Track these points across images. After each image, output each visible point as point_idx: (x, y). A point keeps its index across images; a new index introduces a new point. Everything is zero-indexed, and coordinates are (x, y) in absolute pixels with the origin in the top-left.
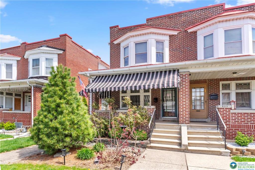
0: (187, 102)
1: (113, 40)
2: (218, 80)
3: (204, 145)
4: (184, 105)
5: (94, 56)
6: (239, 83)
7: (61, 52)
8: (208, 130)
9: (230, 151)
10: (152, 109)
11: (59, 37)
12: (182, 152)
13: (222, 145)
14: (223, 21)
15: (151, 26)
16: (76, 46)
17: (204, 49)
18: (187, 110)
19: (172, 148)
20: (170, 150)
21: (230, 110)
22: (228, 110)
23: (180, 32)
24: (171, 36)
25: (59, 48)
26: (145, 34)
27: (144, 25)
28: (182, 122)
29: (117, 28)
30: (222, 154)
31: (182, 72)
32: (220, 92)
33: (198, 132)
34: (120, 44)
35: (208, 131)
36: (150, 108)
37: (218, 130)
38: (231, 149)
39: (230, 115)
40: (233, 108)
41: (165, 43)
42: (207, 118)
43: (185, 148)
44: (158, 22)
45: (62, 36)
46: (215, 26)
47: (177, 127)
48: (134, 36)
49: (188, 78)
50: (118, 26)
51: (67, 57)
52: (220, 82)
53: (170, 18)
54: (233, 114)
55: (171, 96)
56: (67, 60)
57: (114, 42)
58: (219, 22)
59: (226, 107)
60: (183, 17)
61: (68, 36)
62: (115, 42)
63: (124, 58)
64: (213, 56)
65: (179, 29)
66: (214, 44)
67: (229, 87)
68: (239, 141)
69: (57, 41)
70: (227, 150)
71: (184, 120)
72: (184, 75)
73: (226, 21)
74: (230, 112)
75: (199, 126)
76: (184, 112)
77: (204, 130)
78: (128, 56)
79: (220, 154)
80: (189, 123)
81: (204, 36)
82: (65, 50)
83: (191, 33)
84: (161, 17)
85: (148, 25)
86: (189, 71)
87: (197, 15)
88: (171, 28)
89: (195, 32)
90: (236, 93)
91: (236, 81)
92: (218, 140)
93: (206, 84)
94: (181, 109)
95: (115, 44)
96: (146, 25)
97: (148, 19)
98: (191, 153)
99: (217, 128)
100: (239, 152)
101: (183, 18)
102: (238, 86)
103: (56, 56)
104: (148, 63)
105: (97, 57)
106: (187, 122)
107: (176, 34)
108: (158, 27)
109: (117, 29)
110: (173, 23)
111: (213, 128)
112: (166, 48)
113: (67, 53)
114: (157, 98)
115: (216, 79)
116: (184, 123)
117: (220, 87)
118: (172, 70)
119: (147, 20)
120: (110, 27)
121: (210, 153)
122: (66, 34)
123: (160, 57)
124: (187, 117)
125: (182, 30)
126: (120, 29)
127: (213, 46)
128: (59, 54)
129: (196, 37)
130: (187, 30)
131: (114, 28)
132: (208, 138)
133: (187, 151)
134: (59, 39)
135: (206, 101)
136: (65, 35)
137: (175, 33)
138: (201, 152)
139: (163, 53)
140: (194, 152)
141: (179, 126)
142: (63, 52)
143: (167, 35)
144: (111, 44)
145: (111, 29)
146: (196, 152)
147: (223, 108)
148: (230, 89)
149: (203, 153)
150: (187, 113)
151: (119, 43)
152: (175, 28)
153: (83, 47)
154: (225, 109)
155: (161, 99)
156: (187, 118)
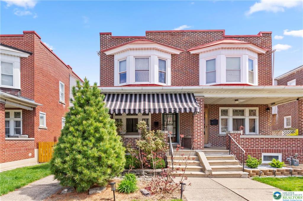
0: (202, 127)
1: (104, 49)
2: (218, 106)
3: (224, 170)
4: (199, 131)
5: (65, 65)
6: (235, 110)
7: (26, 55)
8: (221, 155)
9: (248, 173)
10: (166, 134)
11: (23, 34)
12: (206, 177)
13: (239, 168)
14: (225, 48)
15: (151, 40)
16: (46, 50)
17: (206, 73)
18: (202, 135)
19: (197, 175)
20: (194, 176)
21: (240, 136)
22: (238, 135)
23: (182, 53)
24: (173, 55)
25: (22, 50)
26: (148, 49)
27: (143, 38)
28: (197, 147)
29: (110, 35)
30: (242, 177)
31: (198, 96)
32: (220, 117)
33: (214, 157)
34: (114, 55)
35: (223, 156)
36: (164, 133)
37: (230, 154)
38: (249, 172)
39: (240, 140)
40: (242, 134)
41: (167, 62)
42: (207, 144)
43: (209, 173)
44: (159, 37)
45: (26, 33)
46: (218, 51)
47: (192, 153)
48: (133, 49)
49: (202, 103)
50: (110, 33)
51: (36, 64)
52: (220, 108)
53: (172, 35)
54: (242, 139)
55: (171, 120)
56: (35, 67)
57: (106, 53)
58: (222, 48)
59: (237, 133)
60: (185, 36)
61: (36, 35)
62: (108, 53)
63: (120, 73)
64: (215, 82)
65: (182, 48)
66: (216, 69)
67: (227, 113)
68: (252, 164)
69: (19, 39)
70: (245, 173)
71: (199, 145)
72: (199, 99)
73: (228, 48)
74: (240, 137)
75: (213, 151)
76: (199, 138)
77: (217, 155)
78: (126, 72)
79: (240, 176)
80: (203, 149)
81: (207, 60)
82: (32, 54)
83: (193, 54)
84: (162, 32)
85: (147, 39)
86: (204, 96)
87: (199, 37)
88: (173, 47)
89: (198, 55)
90: (233, 119)
91: (233, 108)
92: (234, 164)
93: (207, 109)
94: (196, 134)
95: (107, 55)
96: (145, 38)
97: (149, 31)
98: (215, 178)
99: (229, 153)
100: (255, 173)
101: (186, 38)
102: (235, 112)
103: (19, 60)
104: (150, 83)
105: (68, 67)
106: (201, 148)
107: (179, 54)
108: (159, 43)
109: (109, 37)
110: (175, 41)
111: (226, 153)
112: (168, 68)
113: (36, 58)
114: (158, 122)
115: (217, 105)
116: (199, 148)
117: (220, 113)
118: (186, 93)
119: (146, 33)
120: (100, 33)
121: (232, 176)
122: (34, 31)
123: (162, 77)
124: (202, 142)
125: (184, 50)
126: (113, 38)
127: (215, 71)
128: (22, 58)
129: (198, 60)
130: (190, 52)
131: (105, 35)
132: (226, 162)
133: (211, 176)
134: (23, 37)
135: (206, 126)
136: (33, 33)
137: (178, 52)
138: (223, 176)
139: (165, 73)
140: (217, 177)
141: (194, 152)
142: (29, 55)
143: (169, 53)
144: (102, 53)
145: (101, 35)
146: (219, 177)
147: (234, 134)
148: (227, 115)
149: (225, 176)
150: (202, 138)
151: (111, 55)
152: (177, 47)
153: (53, 52)
154: (235, 135)
155: (162, 123)
156: (201, 144)
